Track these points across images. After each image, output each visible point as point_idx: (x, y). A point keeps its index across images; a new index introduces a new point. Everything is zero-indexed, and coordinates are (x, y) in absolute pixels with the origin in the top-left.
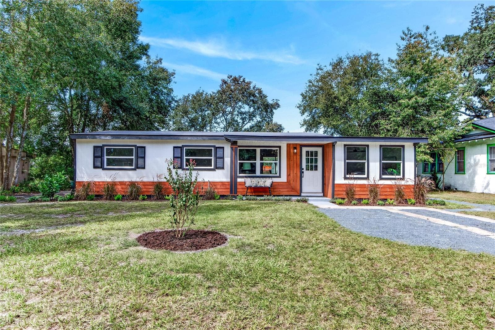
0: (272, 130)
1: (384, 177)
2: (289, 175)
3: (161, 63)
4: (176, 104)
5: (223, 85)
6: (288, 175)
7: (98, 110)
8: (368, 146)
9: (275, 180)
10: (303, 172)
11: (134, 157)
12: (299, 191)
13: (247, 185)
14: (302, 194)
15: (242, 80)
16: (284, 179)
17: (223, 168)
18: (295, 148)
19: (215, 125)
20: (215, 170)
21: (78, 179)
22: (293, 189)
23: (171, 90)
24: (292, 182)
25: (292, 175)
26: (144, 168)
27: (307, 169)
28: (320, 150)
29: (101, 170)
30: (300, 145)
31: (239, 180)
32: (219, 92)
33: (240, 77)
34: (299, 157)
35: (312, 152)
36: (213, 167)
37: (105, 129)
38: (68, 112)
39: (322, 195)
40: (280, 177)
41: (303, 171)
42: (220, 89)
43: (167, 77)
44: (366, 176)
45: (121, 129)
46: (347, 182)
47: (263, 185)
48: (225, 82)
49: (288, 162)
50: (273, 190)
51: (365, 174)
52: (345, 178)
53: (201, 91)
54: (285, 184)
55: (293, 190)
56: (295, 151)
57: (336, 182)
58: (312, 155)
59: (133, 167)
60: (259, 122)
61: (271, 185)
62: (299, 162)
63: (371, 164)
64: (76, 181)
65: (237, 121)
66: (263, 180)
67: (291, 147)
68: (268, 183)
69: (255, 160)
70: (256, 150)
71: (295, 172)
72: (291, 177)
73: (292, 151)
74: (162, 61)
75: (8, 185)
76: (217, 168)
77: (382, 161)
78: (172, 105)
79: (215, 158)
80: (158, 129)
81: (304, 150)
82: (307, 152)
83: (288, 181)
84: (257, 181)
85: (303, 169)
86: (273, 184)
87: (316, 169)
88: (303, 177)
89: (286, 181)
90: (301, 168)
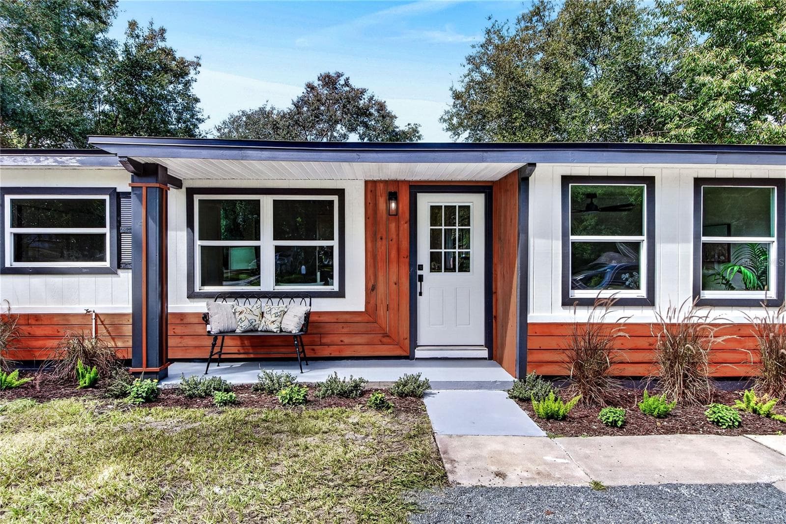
1: (707, 295)
2: (374, 288)
3: (163, 39)
6: (371, 289)
8: (650, 181)
9: (326, 305)
10: (421, 278)
12: (407, 342)
14: (418, 353)
18: (393, 196)
20: (116, 273)
22: (386, 336)
24: (381, 312)
25: (381, 288)
28: (476, 203)
30: (410, 186)
33: (339, 75)
34: (405, 227)
35: (450, 209)
36: (107, 263)
39: (485, 353)
40: (340, 294)
41: (419, 272)
44: (642, 292)
46: (582, 315)
47: (274, 328)
48: (311, 87)
49: (370, 245)
51: (638, 287)
52: (567, 302)
53: (268, 109)
54: (359, 319)
55: (385, 340)
56: (393, 205)
57: (534, 317)
58: (450, 221)
61: (305, 324)
62: (405, 244)
63: (661, 249)
66: (276, 305)
67: (378, 193)
68: (292, 317)
69: (258, 238)
70: (258, 202)
71: (394, 278)
72: (379, 296)
73: (382, 205)
74: (166, 35)
76: (121, 264)
77: (705, 239)
79: (115, 231)
81: (425, 202)
82: (435, 211)
83: (371, 309)
84: (257, 312)
85: (421, 267)
86: (312, 318)
87: (464, 267)
88: (421, 294)
89: (363, 309)
90: (414, 265)
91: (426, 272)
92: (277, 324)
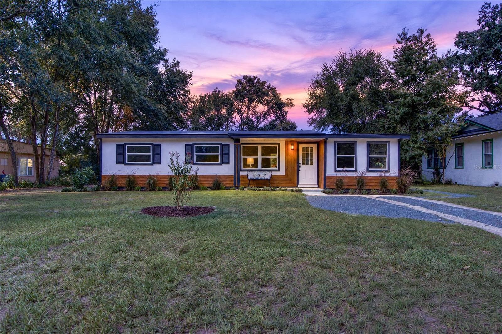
0: (285, 129)
1: (370, 169)
2: (287, 169)
4: (193, 105)
5: (238, 86)
7: (120, 111)
8: (356, 142)
9: (274, 173)
10: (300, 167)
11: (151, 154)
12: (296, 183)
13: (249, 177)
14: (299, 186)
15: (256, 80)
16: (282, 172)
17: (228, 163)
18: (293, 145)
19: (231, 124)
20: (222, 165)
21: (104, 173)
22: (291, 182)
23: (189, 91)
24: (289, 175)
25: (289, 169)
26: (160, 163)
27: (303, 164)
28: (315, 146)
29: (123, 165)
30: (298, 142)
31: (242, 173)
32: (234, 92)
34: (296, 153)
35: (308, 148)
36: (219, 162)
37: (126, 130)
38: (93, 114)
39: (317, 186)
40: (279, 170)
41: (300, 165)
42: (235, 89)
43: (184, 79)
44: (354, 169)
45: (141, 129)
46: (338, 174)
47: (263, 178)
48: (240, 82)
49: (286, 157)
50: (272, 181)
51: (353, 167)
52: (336, 171)
53: (217, 92)
54: (284, 177)
56: (293, 147)
57: (327, 174)
58: (308, 151)
59: (151, 163)
60: (274, 121)
61: (271, 178)
63: (359, 158)
64: (102, 174)
65: (251, 120)
66: (263, 173)
67: (289, 144)
68: (267, 176)
69: (257, 156)
70: (257, 146)
71: (293, 167)
72: (289, 171)
73: (290, 147)
74: (179, 65)
75: (43, 179)
76: (223, 163)
78: (189, 106)
79: (222, 154)
80: (176, 129)
81: (301, 146)
82: (303, 148)
83: (287, 174)
84: (258, 175)
85: (300, 164)
86: (272, 177)
87: (312, 164)
88: (300, 170)
89: (285, 174)
90: (298, 163)
91: (301, 165)
92: (264, 177)
